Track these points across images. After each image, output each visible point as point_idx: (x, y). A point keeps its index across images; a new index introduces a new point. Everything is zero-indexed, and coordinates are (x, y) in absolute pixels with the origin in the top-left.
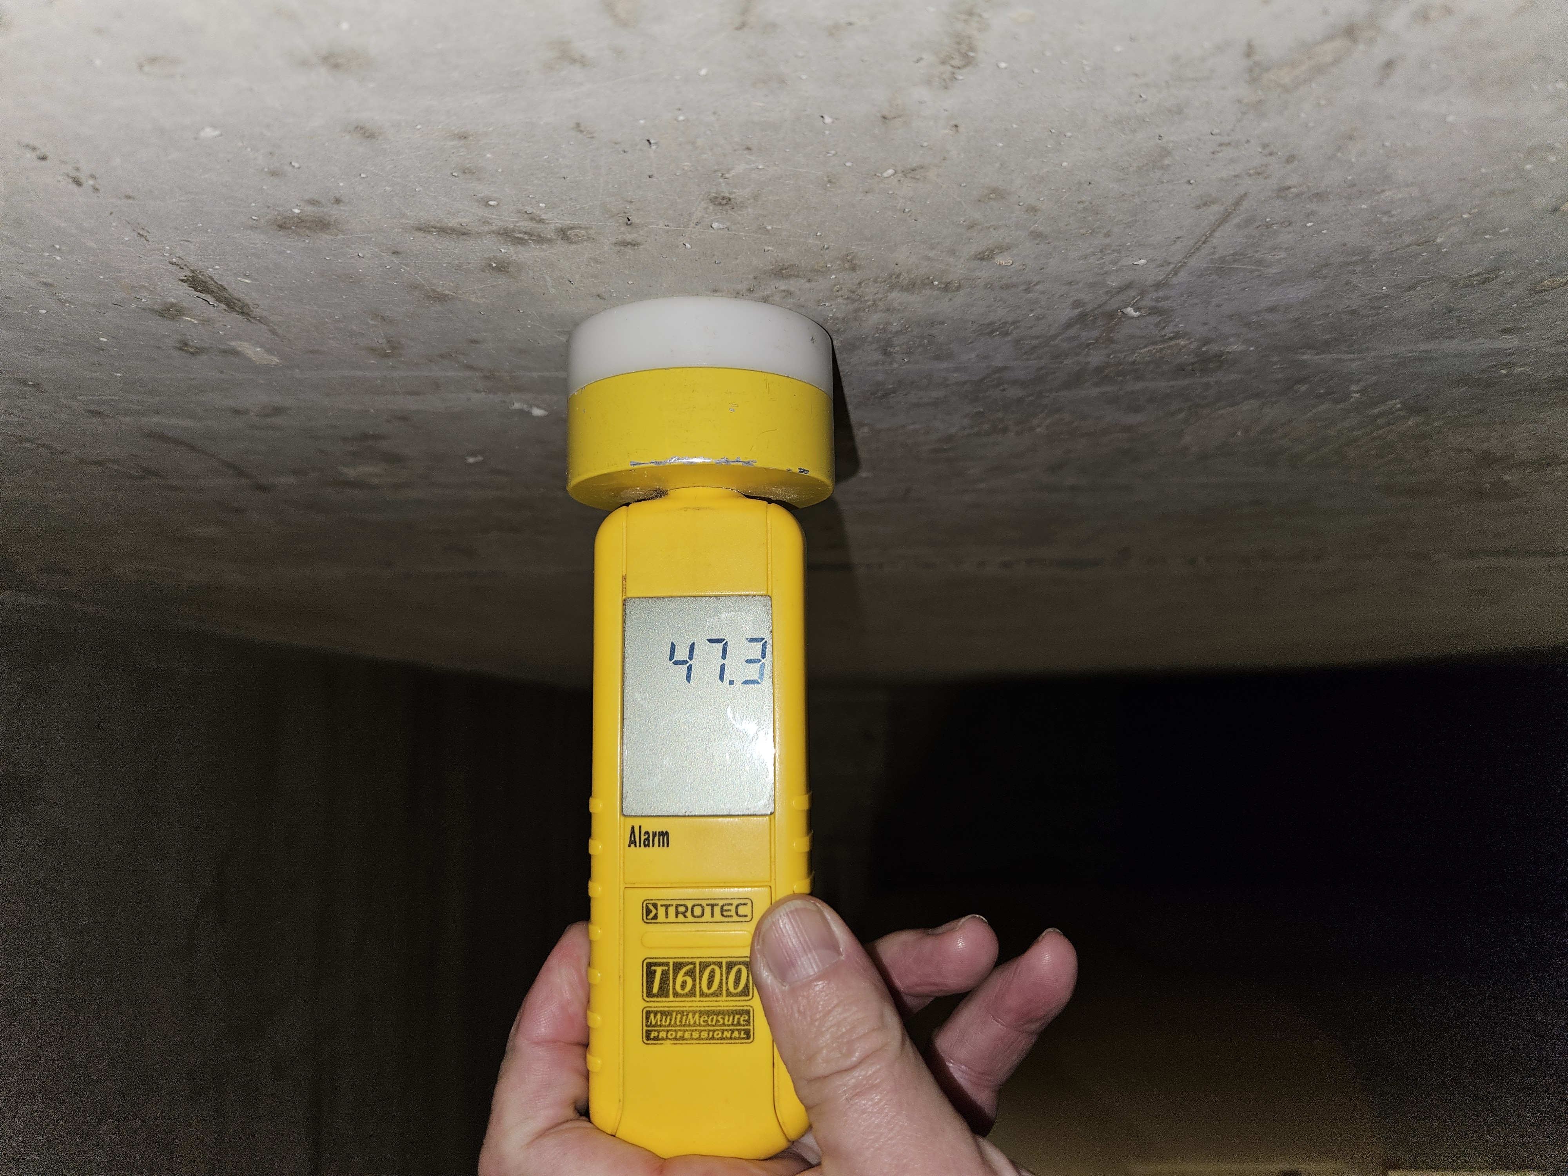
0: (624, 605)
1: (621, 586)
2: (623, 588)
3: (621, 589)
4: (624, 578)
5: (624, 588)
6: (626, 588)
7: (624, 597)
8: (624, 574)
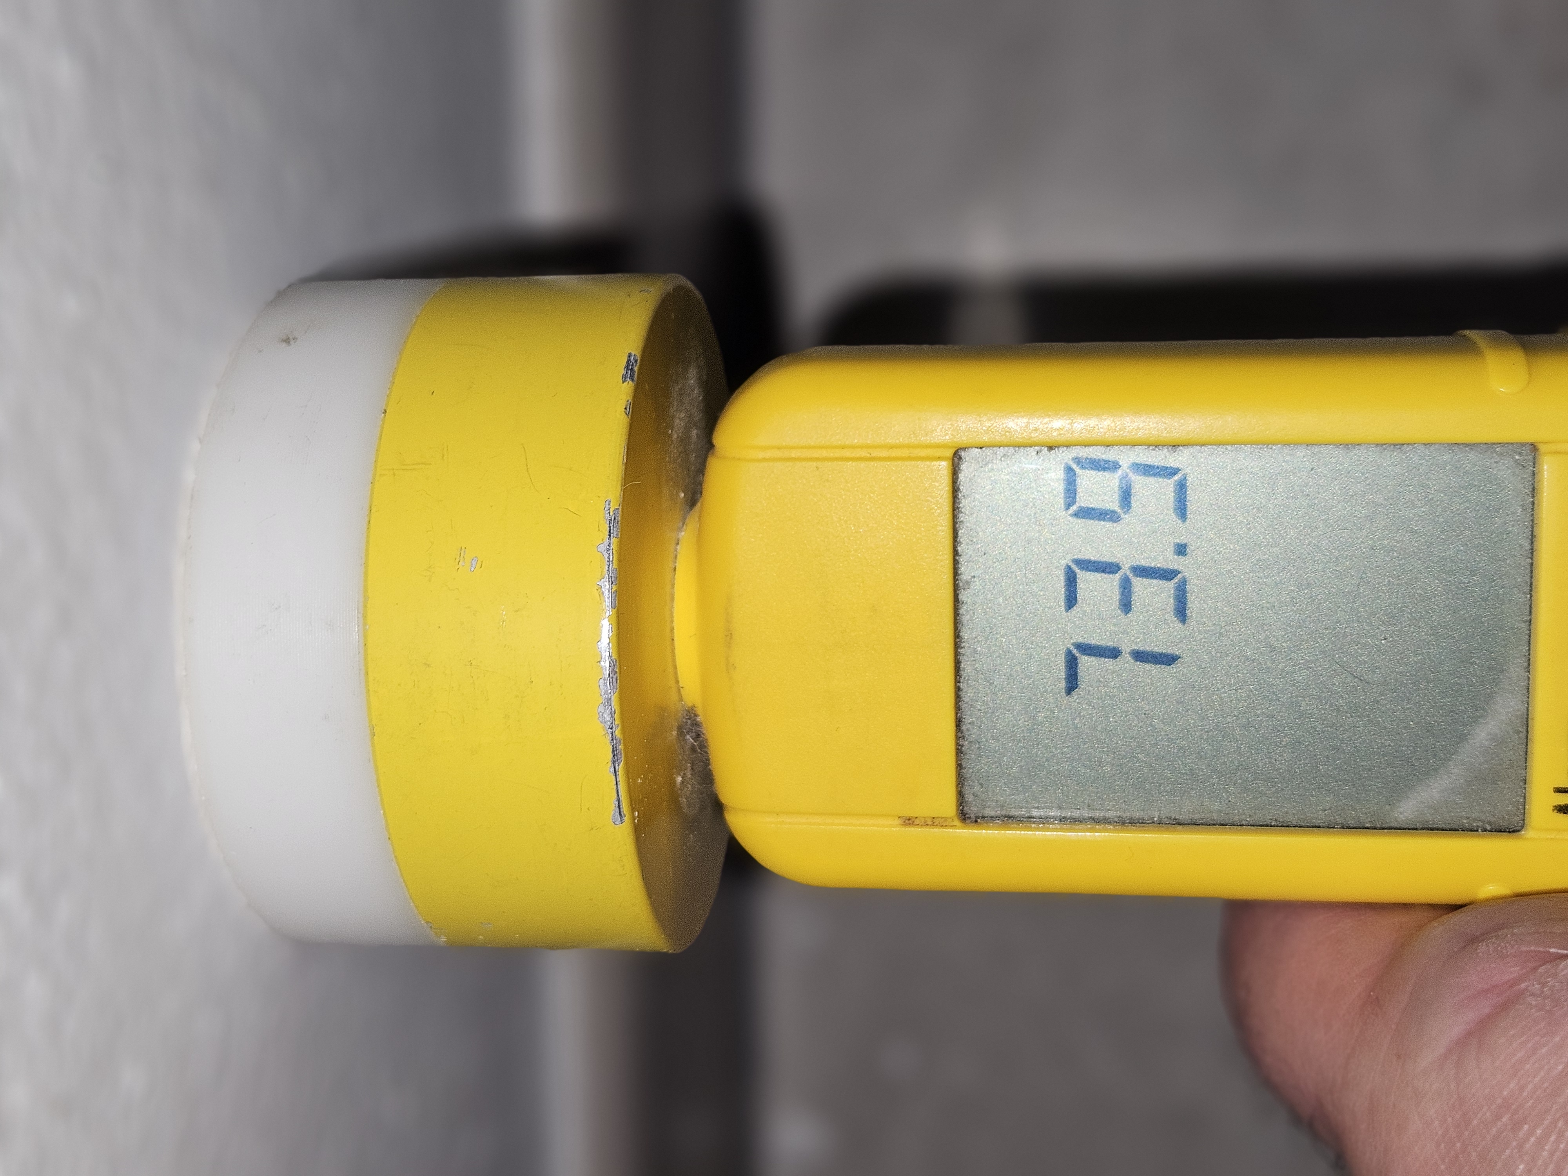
0: (976, 821)
1: (927, 830)
2: (933, 825)
3: (936, 830)
4: (909, 821)
5: (934, 822)
6: (934, 818)
7: (957, 822)
8: (898, 821)
